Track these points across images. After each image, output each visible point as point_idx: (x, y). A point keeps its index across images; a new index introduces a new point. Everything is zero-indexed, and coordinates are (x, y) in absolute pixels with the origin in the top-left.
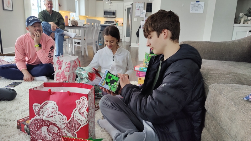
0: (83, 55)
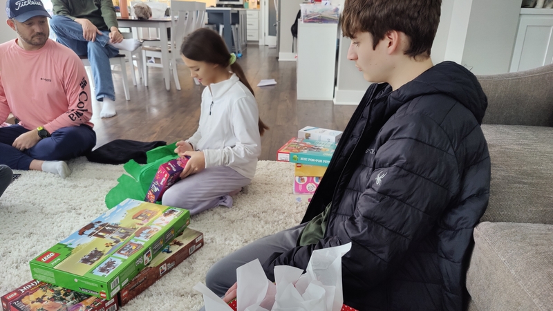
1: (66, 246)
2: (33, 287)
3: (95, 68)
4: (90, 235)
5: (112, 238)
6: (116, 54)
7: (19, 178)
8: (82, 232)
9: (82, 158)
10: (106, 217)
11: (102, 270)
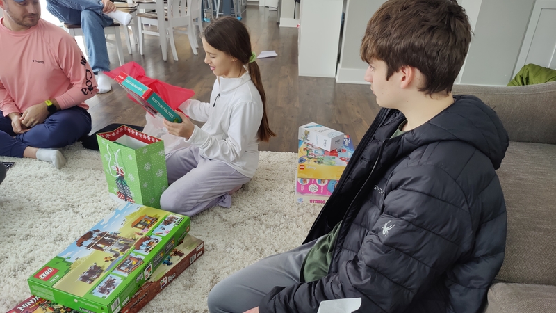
0: (165, 58)
1: (64, 260)
2: (32, 304)
3: (89, 40)
4: (88, 247)
5: (111, 250)
6: (111, 23)
7: (13, 168)
8: (80, 243)
9: (77, 143)
10: (104, 225)
11: (103, 290)
